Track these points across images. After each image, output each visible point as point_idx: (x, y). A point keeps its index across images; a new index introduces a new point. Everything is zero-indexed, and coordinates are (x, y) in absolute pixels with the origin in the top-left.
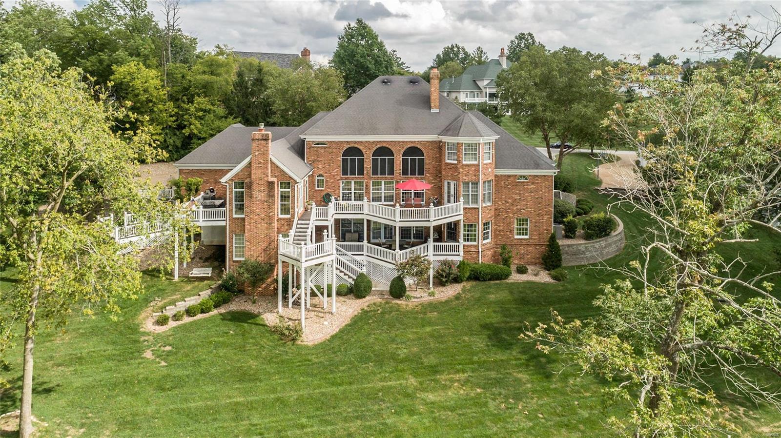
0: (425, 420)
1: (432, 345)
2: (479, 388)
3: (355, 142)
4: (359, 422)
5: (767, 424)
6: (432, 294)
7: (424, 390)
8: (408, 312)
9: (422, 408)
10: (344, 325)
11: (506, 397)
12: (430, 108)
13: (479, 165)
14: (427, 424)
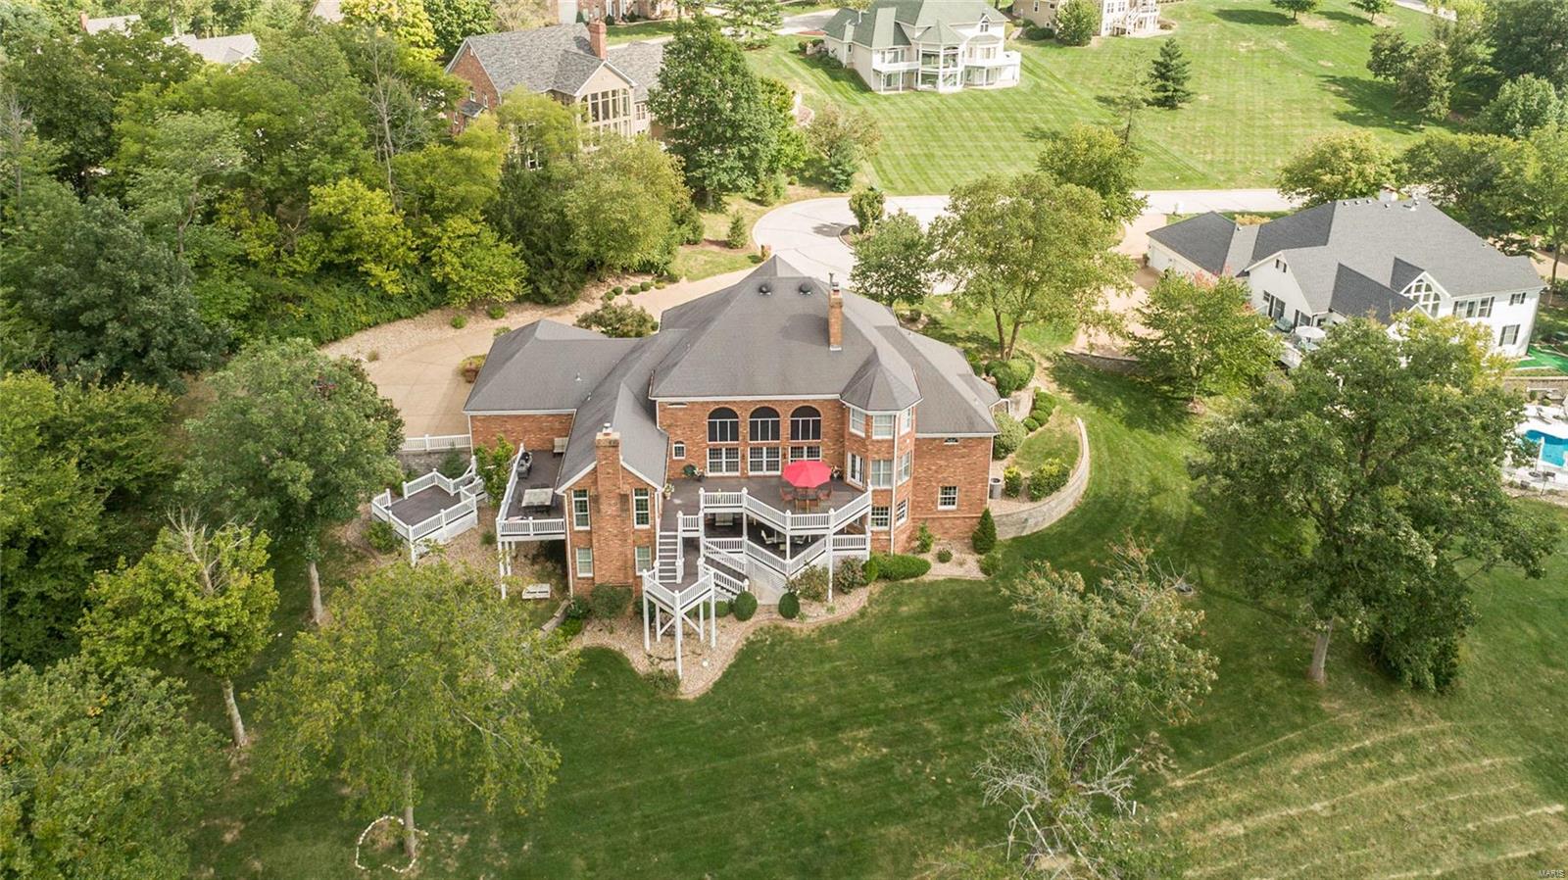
0: (827, 797)
1: (832, 691)
2: (885, 747)
3: (726, 403)
4: (757, 804)
5: (1182, 776)
6: (831, 610)
7: (824, 756)
8: (802, 640)
9: (823, 781)
10: (726, 666)
11: (914, 757)
12: (829, 344)
13: (893, 441)
14: (829, 802)
